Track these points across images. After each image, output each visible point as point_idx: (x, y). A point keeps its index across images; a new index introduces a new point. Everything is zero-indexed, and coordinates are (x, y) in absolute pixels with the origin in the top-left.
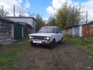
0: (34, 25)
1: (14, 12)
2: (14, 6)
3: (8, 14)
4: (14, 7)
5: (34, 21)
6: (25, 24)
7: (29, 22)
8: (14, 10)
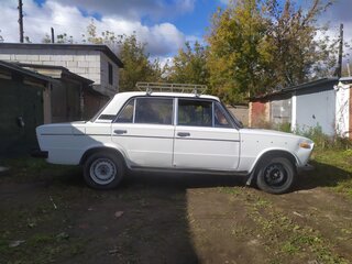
0: (111, 82)
1: (21, 23)
4: (20, 4)
5: (110, 67)
6: (58, 74)
7: (88, 69)
8: (21, 16)
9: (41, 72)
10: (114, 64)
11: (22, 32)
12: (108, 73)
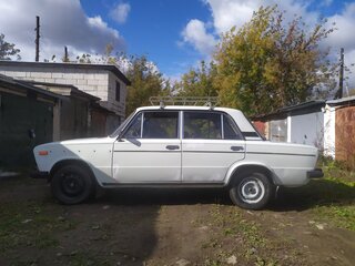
0: (118, 98)
1: (38, 44)
2: (38, 18)
3: (10, 51)
4: (38, 26)
5: (118, 85)
7: (96, 86)
8: (38, 36)
9: (52, 90)
10: (121, 83)
11: (38, 52)
12: (116, 90)
